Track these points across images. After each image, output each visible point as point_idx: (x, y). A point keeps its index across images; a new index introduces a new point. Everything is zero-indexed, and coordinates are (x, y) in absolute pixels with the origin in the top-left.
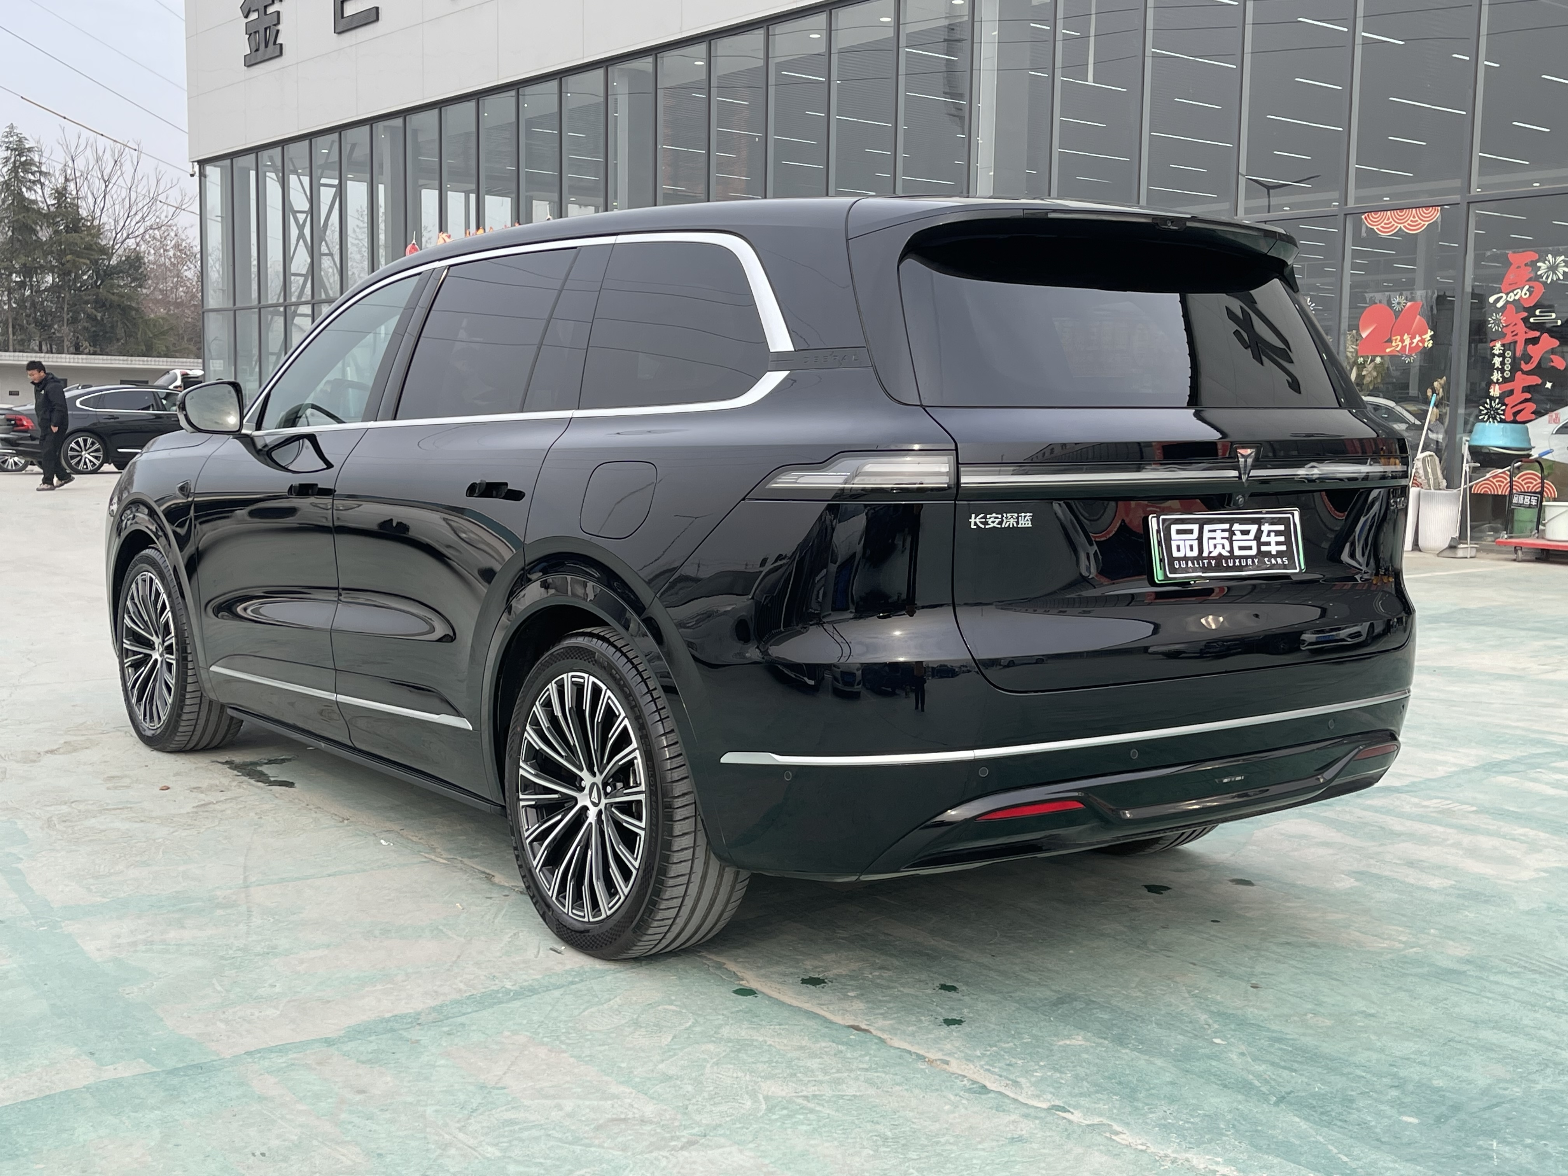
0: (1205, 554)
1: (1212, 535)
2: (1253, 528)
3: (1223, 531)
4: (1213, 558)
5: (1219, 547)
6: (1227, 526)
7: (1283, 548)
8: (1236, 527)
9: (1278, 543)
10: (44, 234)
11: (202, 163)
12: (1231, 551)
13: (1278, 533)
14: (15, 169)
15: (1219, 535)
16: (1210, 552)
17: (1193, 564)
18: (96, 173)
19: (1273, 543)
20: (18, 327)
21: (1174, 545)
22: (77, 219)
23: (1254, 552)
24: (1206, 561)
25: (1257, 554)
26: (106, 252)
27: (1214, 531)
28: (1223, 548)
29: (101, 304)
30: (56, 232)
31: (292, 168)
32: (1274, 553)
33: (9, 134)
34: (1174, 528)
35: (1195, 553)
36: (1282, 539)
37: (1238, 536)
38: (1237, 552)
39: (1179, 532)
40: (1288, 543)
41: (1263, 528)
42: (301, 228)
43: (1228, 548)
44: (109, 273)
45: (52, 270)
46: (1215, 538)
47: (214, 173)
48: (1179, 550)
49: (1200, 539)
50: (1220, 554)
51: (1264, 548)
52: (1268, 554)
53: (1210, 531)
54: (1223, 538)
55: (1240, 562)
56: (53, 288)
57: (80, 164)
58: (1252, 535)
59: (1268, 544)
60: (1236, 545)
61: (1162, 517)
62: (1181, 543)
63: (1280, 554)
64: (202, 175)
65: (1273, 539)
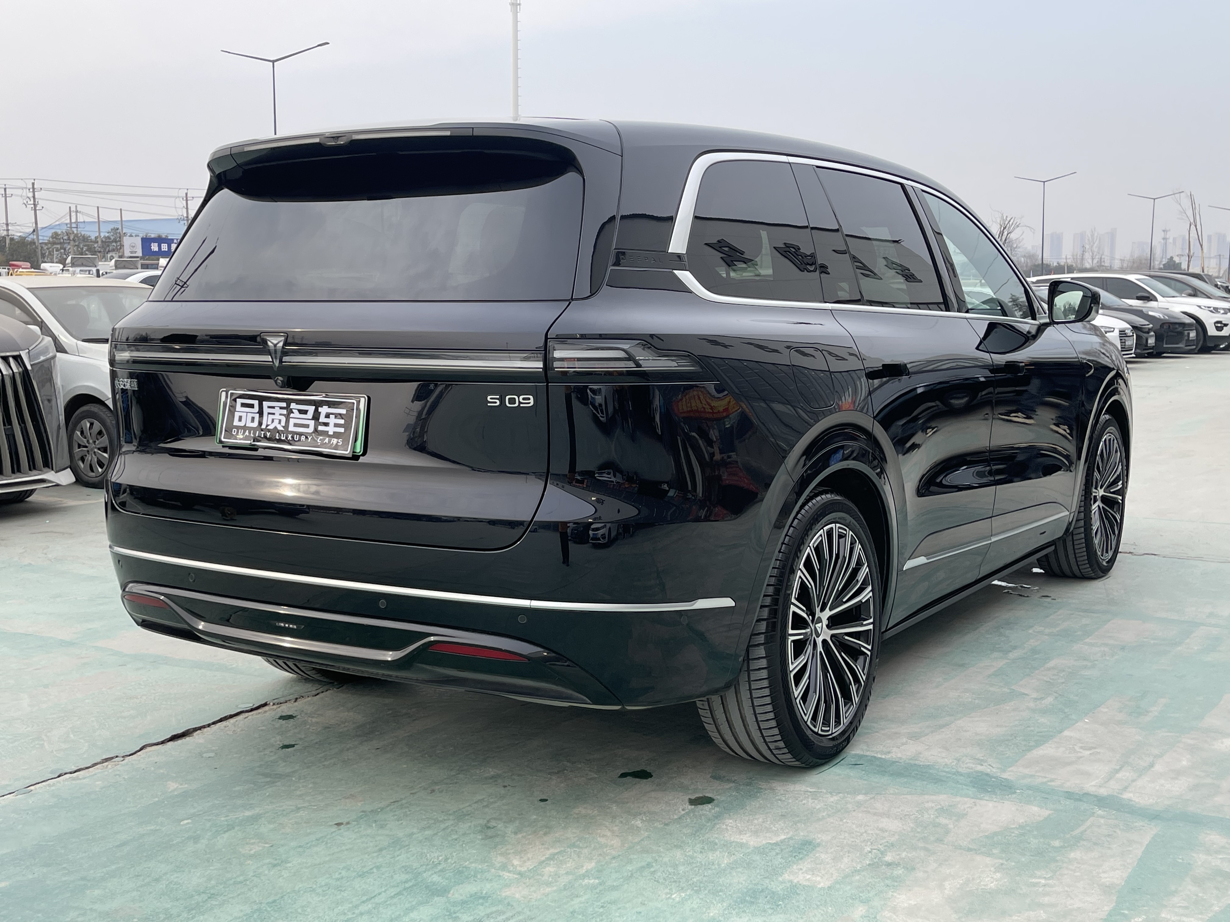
0: (263, 427)
1: (271, 411)
2: (311, 409)
3: (281, 408)
4: (269, 430)
5: (276, 422)
6: (284, 405)
7: (342, 430)
8: (293, 406)
9: (336, 425)
12: (286, 426)
13: (338, 416)
15: (277, 411)
16: (267, 426)
17: (250, 433)
19: (332, 425)
21: (237, 415)
23: (311, 430)
24: (263, 432)
25: (313, 432)
27: (273, 407)
28: (280, 423)
32: (331, 433)
34: (239, 401)
35: (255, 424)
36: (342, 422)
37: (296, 414)
38: (291, 428)
39: (243, 405)
40: (347, 426)
41: (320, 409)
43: (283, 423)
46: (274, 414)
48: (240, 419)
49: (261, 413)
50: (276, 428)
51: (320, 428)
52: (325, 433)
53: (269, 407)
54: (281, 415)
55: (293, 437)
58: (310, 415)
59: (326, 424)
60: (292, 422)
61: (231, 391)
62: (244, 415)
63: (336, 435)
65: (332, 420)
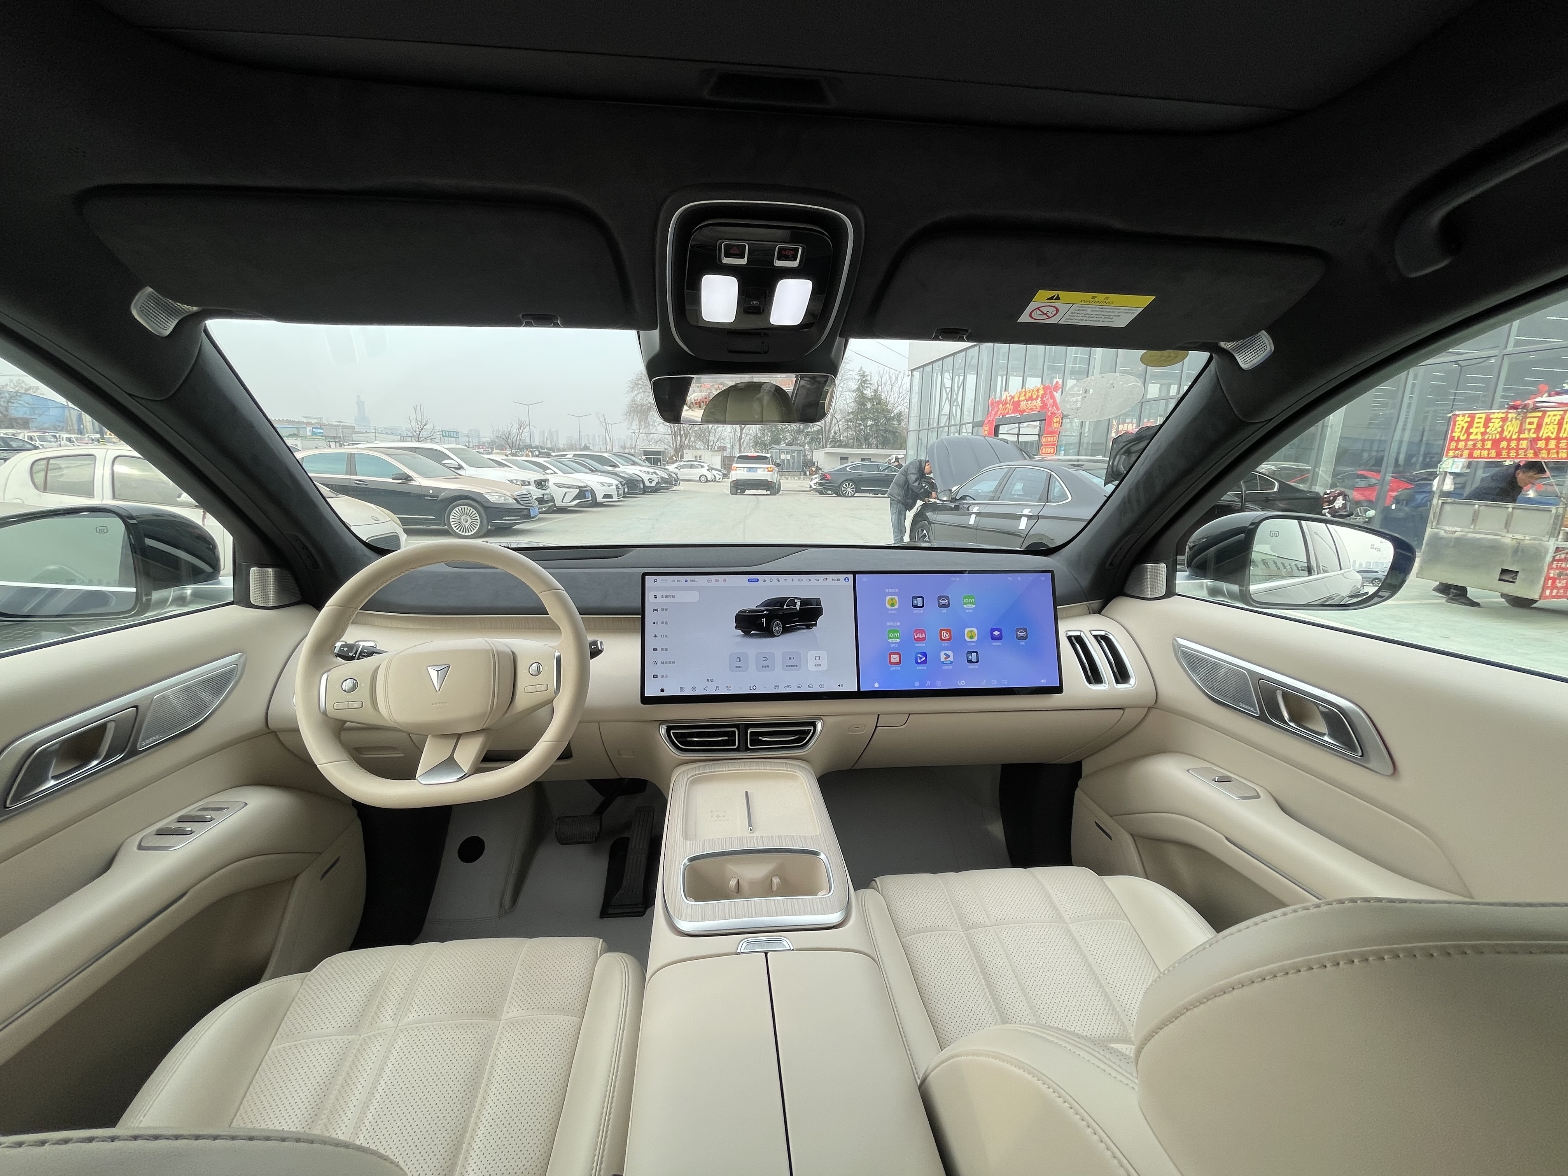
10: (869, 406)
11: (912, 370)
14: (861, 383)
18: (889, 382)
20: (858, 440)
22: (880, 400)
26: (889, 411)
29: (886, 431)
30: (873, 405)
31: (946, 369)
33: (860, 371)
42: (947, 395)
44: (889, 420)
45: (871, 419)
47: (917, 374)
56: (871, 426)
57: (884, 380)
64: (912, 375)
